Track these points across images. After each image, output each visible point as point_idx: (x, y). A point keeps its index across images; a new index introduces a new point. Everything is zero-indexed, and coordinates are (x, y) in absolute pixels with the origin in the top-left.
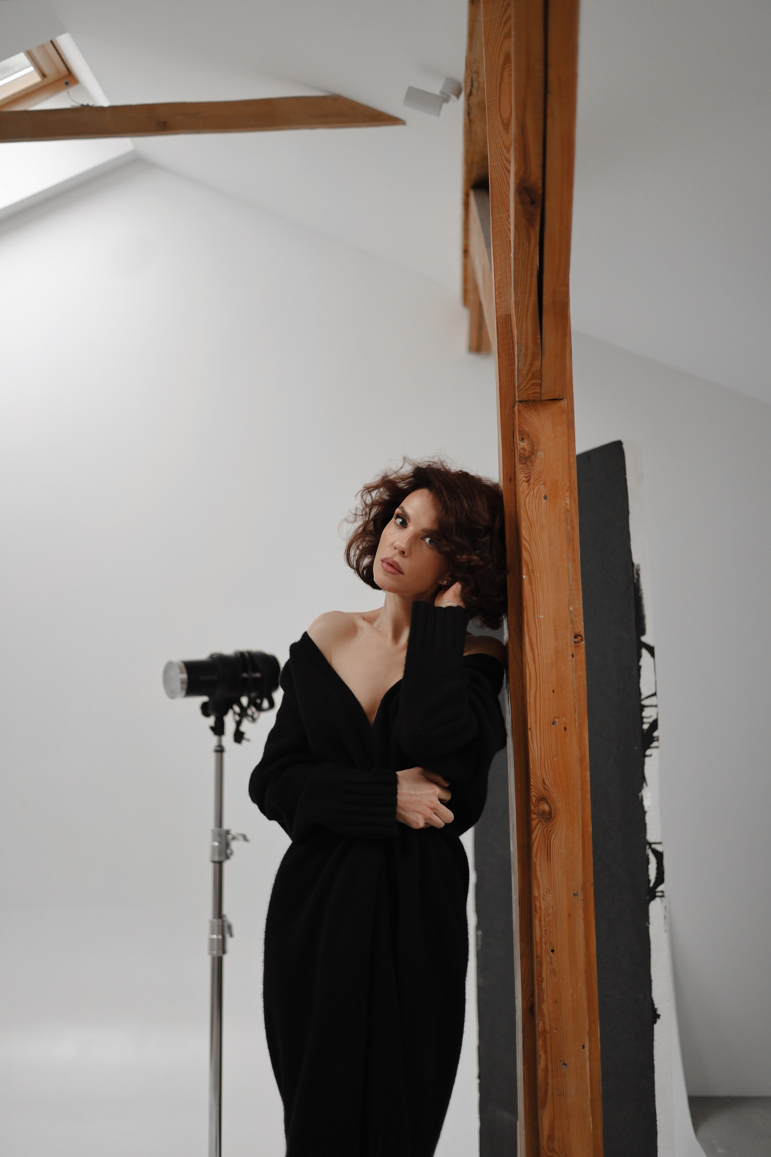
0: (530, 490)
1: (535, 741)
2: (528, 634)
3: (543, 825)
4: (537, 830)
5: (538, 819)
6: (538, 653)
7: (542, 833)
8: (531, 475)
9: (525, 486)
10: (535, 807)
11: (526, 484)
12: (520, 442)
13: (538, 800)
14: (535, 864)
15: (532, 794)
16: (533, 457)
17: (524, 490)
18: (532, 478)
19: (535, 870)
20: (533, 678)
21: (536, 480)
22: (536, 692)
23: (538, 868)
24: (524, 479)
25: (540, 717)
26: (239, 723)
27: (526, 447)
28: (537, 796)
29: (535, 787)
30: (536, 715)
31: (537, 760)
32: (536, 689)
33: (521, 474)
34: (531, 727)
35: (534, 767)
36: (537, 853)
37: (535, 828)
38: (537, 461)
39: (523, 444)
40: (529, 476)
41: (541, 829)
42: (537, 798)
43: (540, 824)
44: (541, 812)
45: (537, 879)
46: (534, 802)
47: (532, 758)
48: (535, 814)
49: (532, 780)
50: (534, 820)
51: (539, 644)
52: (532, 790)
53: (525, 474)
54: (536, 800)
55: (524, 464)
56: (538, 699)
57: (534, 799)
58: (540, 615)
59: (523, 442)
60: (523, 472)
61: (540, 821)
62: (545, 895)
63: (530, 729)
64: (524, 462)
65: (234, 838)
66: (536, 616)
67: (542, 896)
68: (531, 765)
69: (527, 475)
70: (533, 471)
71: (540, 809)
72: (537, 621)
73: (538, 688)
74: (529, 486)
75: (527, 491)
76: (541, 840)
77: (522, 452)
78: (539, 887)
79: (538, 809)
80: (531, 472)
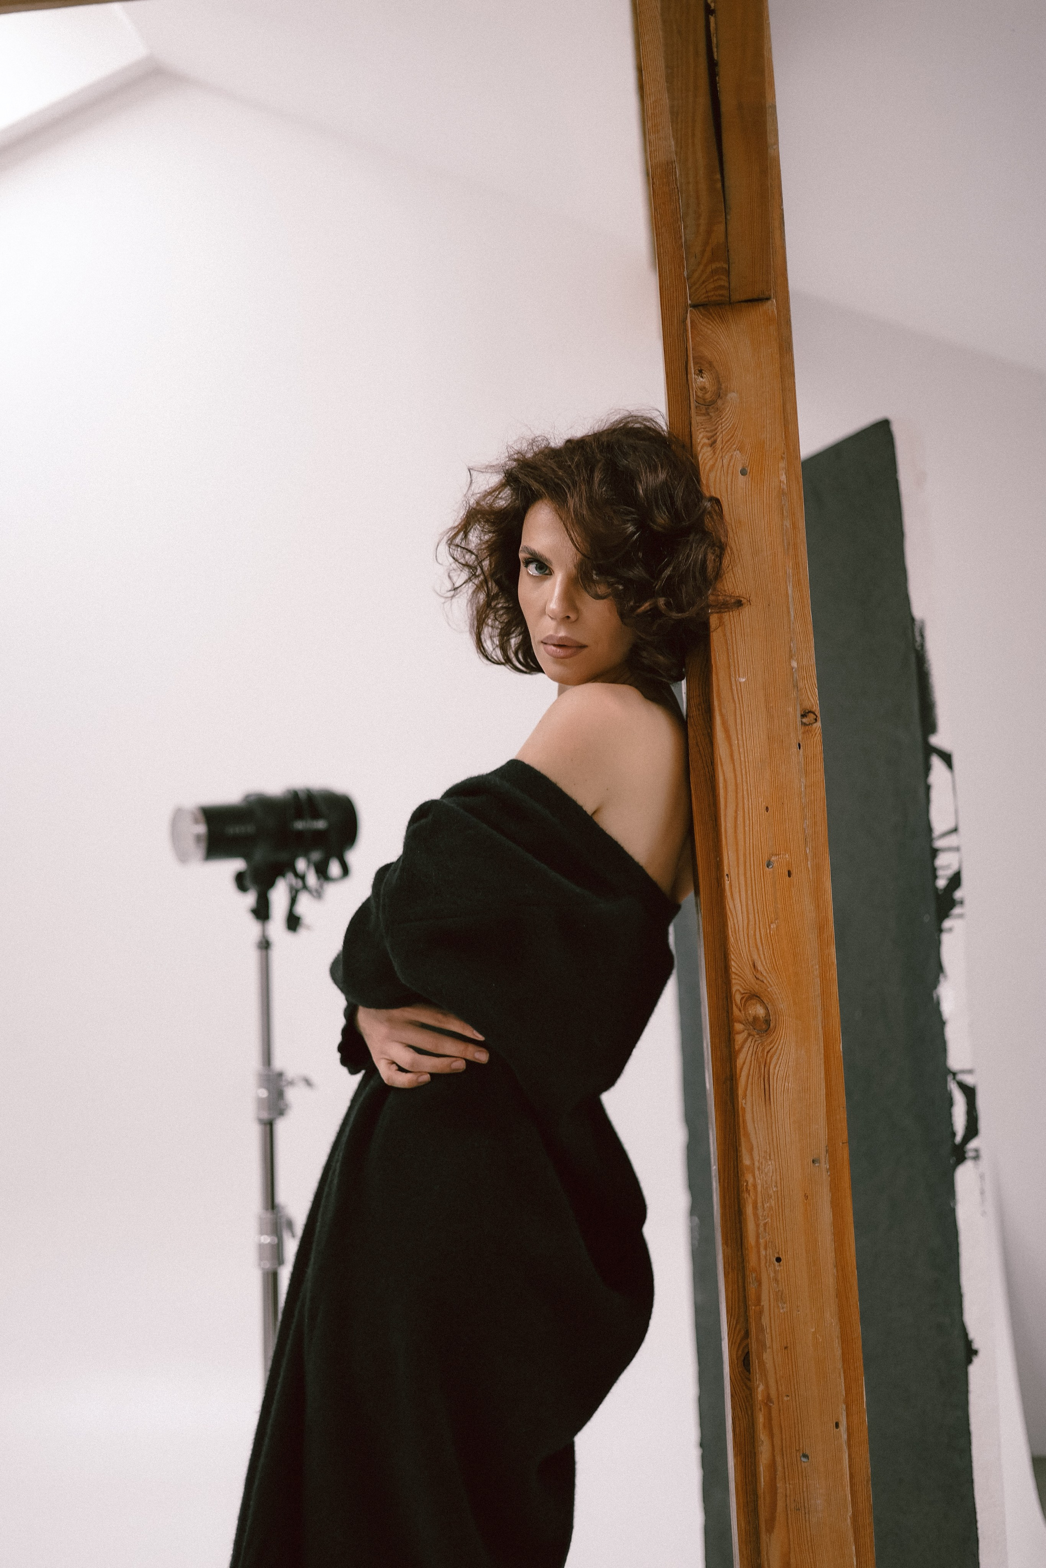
0: (716, 460)
1: (736, 896)
2: (720, 710)
3: (755, 1041)
4: (745, 1050)
5: (746, 1031)
6: (738, 743)
7: (753, 1057)
8: (716, 434)
9: (708, 454)
10: (740, 1011)
11: (709, 449)
12: (696, 377)
13: (745, 999)
14: (744, 1109)
15: (734, 989)
16: (719, 402)
17: (705, 459)
18: (719, 440)
19: (744, 1121)
20: (731, 788)
21: (726, 442)
22: (736, 812)
23: (748, 1117)
24: (706, 441)
25: (745, 855)
26: (293, 901)
27: (707, 385)
28: (742, 992)
29: (739, 976)
30: (737, 850)
31: (741, 929)
32: (737, 806)
33: (700, 433)
34: (729, 872)
35: (737, 941)
36: (746, 1089)
37: (742, 1047)
38: (728, 409)
39: (701, 379)
40: (713, 436)
41: (751, 1049)
42: (744, 995)
43: (750, 1040)
44: (751, 1019)
45: (747, 1135)
46: (738, 1002)
47: (733, 926)
48: (741, 1022)
49: (733, 963)
50: (739, 1033)
51: (739, 727)
52: (734, 981)
53: (707, 431)
54: (742, 998)
55: (704, 415)
56: (740, 823)
57: (738, 997)
58: (739, 677)
59: (702, 377)
60: (704, 428)
61: (749, 1035)
62: (762, 1163)
63: (727, 875)
64: (704, 411)
65: (291, 1083)
66: (733, 679)
67: (757, 1164)
68: (732, 939)
69: (710, 434)
70: (720, 426)
71: (749, 1014)
72: (734, 688)
73: (740, 805)
74: (714, 453)
75: (711, 462)
76: (752, 1066)
77: (700, 394)
78: (751, 1150)
79: (745, 1014)
80: (716, 429)
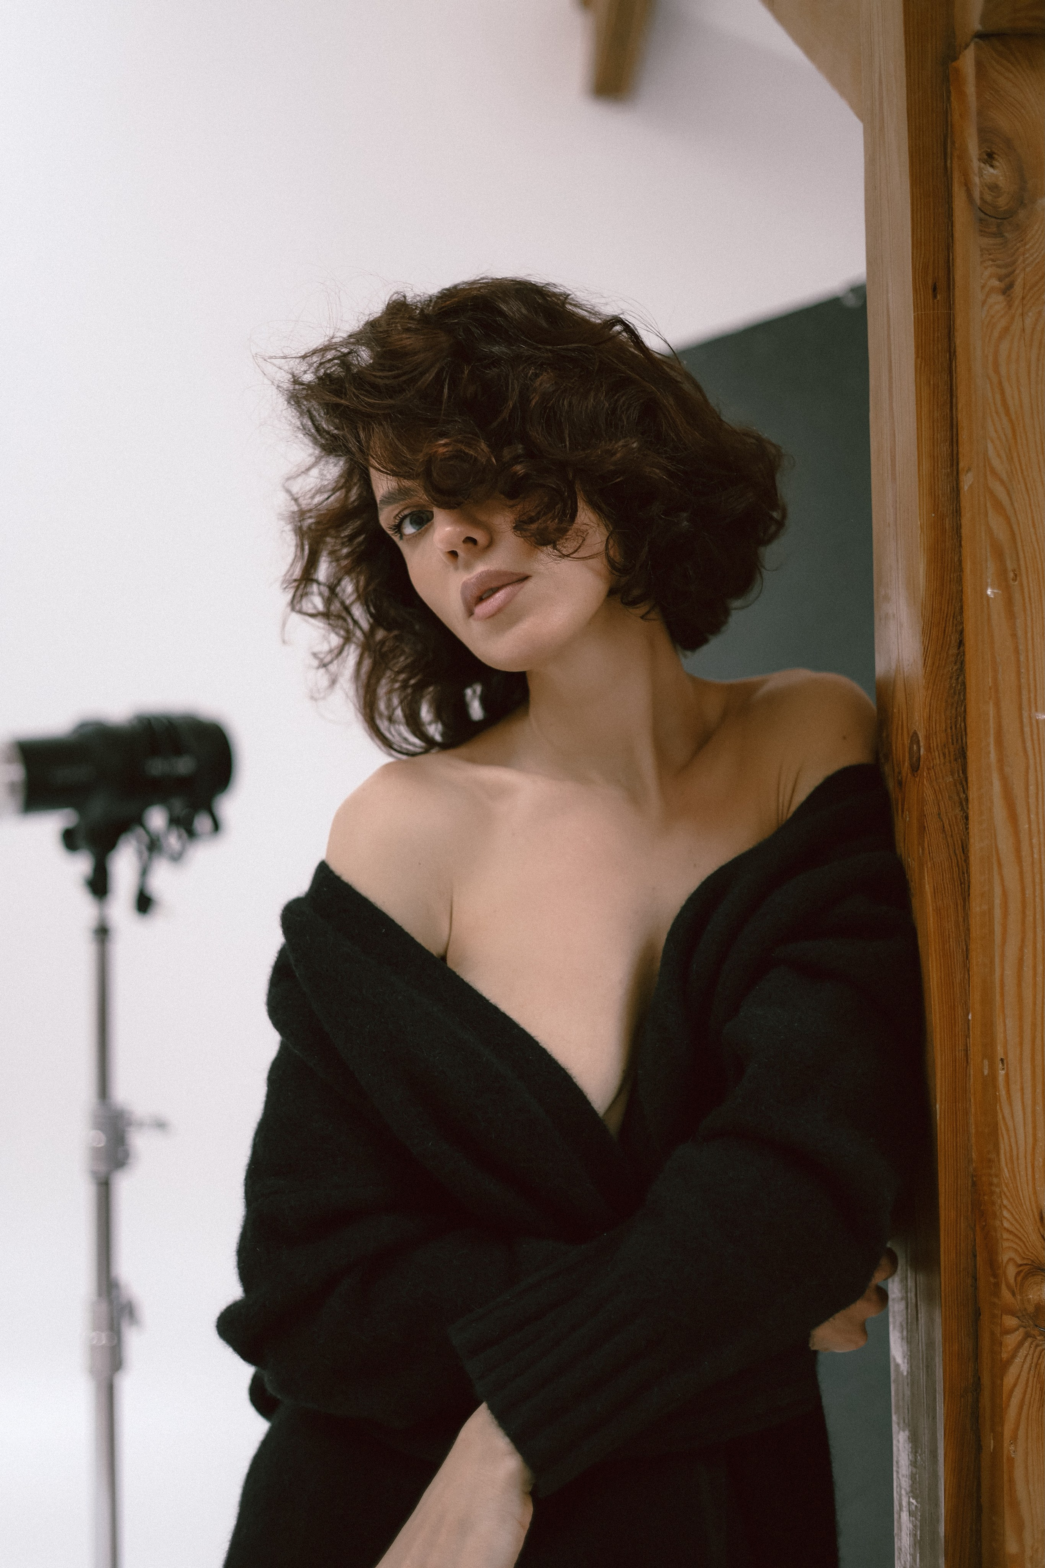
0: (1013, 318)
1: (1016, 1096)
2: (1001, 770)
3: (1037, 1346)
4: (1018, 1360)
5: (1021, 1330)
6: (1030, 827)
7: (1032, 1372)
8: (1014, 271)
9: (997, 307)
10: (1014, 1294)
11: (1001, 298)
12: (982, 165)
13: (1022, 1274)
14: (1011, 1460)
15: (1005, 1258)
16: (1022, 214)
17: (993, 317)
18: (1019, 282)
19: (1011, 1481)
20: (1014, 906)
21: (1031, 288)
22: (1021, 949)
23: (1019, 1474)
24: (995, 283)
25: (1034, 1025)
27: (1002, 182)
28: (1020, 1262)
29: (1015, 1235)
30: (1021, 1018)
31: (1021, 1155)
32: (1023, 941)
33: (986, 268)
34: (1006, 1053)
35: (1015, 1177)
36: (1017, 1428)
37: (1014, 1356)
38: (1036, 228)
39: (991, 170)
40: (1008, 275)
41: (1029, 1358)
42: (1021, 1268)
43: (1027, 1344)
44: (1031, 1309)
45: (1015, 1504)
46: (1012, 1281)
47: (1008, 1148)
48: (1013, 1314)
49: (1005, 1213)
50: (1008, 1332)
51: (1032, 800)
52: (1006, 1244)
53: (998, 266)
54: (1018, 1274)
55: (994, 235)
56: (1028, 973)
57: (1011, 1271)
58: (1036, 711)
59: (992, 166)
60: (993, 260)
61: (1027, 1335)
62: (1037, 1550)
63: (1002, 1060)
64: (994, 229)
66: (1025, 714)
67: (1029, 1552)
68: (1006, 1170)
69: (1003, 271)
70: (1021, 258)
71: (1029, 1301)
72: (1027, 729)
73: (1030, 935)
74: (1010, 305)
75: (1003, 323)
76: (1029, 1390)
77: (988, 198)
78: (1020, 1528)
79: (1022, 1300)
80: (1014, 262)
